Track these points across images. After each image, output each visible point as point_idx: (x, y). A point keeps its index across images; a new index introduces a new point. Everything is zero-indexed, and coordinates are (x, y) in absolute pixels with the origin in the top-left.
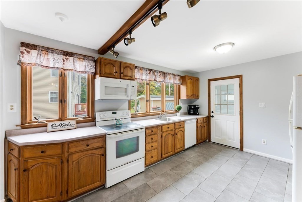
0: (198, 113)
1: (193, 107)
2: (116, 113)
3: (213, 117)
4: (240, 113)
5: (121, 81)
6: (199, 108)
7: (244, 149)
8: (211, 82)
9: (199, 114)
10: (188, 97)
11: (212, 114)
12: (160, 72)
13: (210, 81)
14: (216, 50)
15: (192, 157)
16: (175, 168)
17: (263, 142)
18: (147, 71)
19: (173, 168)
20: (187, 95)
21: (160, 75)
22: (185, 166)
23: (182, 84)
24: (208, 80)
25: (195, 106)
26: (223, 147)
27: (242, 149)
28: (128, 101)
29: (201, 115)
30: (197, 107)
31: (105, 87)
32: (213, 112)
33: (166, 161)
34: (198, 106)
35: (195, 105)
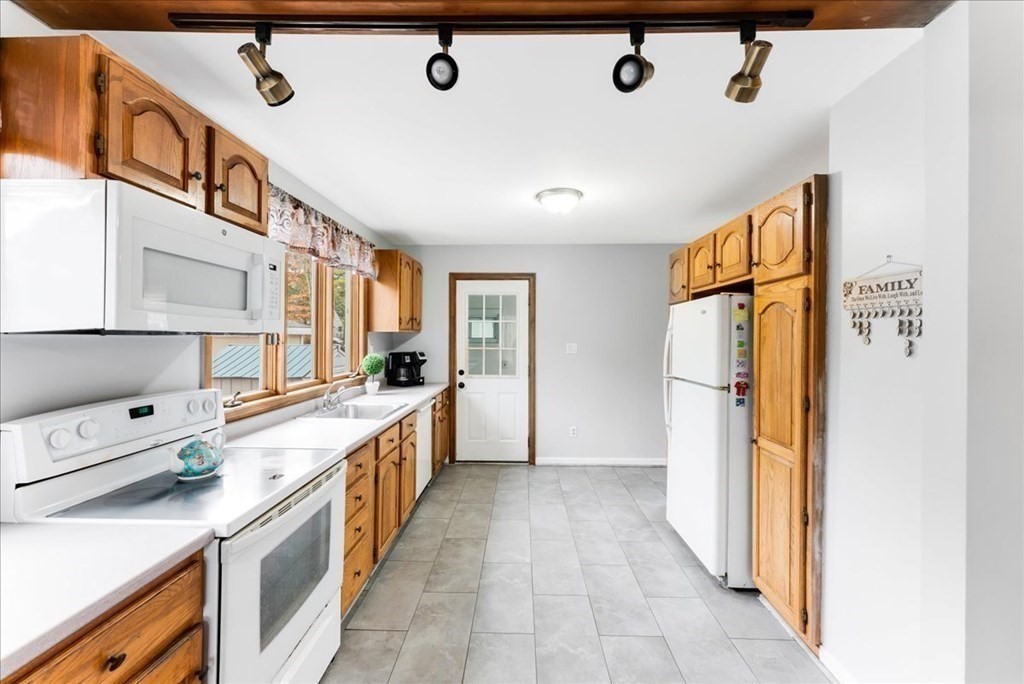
0: (423, 378)
1: (408, 360)
2: (150, 410)
3: (462, 385)
4: (529, 371)
5: (224, 233)
6: (425, 361)
7: (539, 460)
8: (458, 282)
9: (426, 381)
10: (402, 326)
11: (460, 379)
12: (325, 219)
13: (455, 277)
14: (542, 200)
15: (446, 521)
16: (432, 577)
17: (572, 432)
18: (283, 200)
19: (428, 582)
20: (400, 319)
21: (325, 231)
22: (456, 556)
23: (379, 279)
24: (451, 274)
25: (413, 355)
26: (493, 468)
27: (532, 460)
28: (198, 337)
29: (431, 384)
30: (421, 358)
31: (145, 248)
32: (461, 373)
33: (384, 571)
34: (422, 354)
35: (415, 353)
